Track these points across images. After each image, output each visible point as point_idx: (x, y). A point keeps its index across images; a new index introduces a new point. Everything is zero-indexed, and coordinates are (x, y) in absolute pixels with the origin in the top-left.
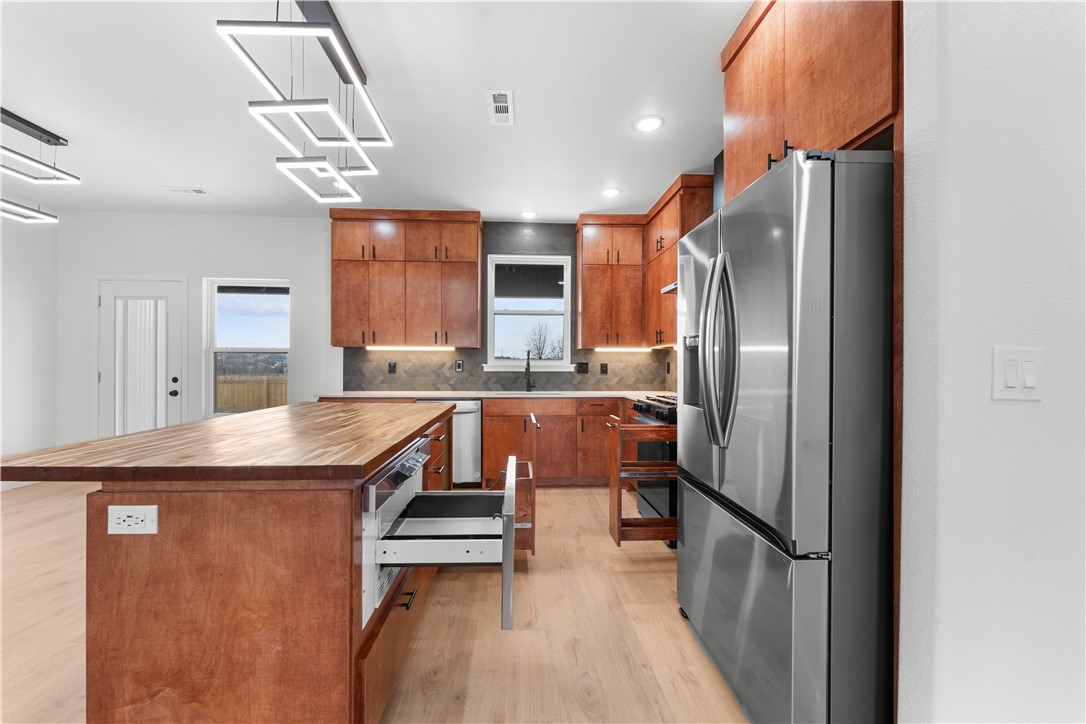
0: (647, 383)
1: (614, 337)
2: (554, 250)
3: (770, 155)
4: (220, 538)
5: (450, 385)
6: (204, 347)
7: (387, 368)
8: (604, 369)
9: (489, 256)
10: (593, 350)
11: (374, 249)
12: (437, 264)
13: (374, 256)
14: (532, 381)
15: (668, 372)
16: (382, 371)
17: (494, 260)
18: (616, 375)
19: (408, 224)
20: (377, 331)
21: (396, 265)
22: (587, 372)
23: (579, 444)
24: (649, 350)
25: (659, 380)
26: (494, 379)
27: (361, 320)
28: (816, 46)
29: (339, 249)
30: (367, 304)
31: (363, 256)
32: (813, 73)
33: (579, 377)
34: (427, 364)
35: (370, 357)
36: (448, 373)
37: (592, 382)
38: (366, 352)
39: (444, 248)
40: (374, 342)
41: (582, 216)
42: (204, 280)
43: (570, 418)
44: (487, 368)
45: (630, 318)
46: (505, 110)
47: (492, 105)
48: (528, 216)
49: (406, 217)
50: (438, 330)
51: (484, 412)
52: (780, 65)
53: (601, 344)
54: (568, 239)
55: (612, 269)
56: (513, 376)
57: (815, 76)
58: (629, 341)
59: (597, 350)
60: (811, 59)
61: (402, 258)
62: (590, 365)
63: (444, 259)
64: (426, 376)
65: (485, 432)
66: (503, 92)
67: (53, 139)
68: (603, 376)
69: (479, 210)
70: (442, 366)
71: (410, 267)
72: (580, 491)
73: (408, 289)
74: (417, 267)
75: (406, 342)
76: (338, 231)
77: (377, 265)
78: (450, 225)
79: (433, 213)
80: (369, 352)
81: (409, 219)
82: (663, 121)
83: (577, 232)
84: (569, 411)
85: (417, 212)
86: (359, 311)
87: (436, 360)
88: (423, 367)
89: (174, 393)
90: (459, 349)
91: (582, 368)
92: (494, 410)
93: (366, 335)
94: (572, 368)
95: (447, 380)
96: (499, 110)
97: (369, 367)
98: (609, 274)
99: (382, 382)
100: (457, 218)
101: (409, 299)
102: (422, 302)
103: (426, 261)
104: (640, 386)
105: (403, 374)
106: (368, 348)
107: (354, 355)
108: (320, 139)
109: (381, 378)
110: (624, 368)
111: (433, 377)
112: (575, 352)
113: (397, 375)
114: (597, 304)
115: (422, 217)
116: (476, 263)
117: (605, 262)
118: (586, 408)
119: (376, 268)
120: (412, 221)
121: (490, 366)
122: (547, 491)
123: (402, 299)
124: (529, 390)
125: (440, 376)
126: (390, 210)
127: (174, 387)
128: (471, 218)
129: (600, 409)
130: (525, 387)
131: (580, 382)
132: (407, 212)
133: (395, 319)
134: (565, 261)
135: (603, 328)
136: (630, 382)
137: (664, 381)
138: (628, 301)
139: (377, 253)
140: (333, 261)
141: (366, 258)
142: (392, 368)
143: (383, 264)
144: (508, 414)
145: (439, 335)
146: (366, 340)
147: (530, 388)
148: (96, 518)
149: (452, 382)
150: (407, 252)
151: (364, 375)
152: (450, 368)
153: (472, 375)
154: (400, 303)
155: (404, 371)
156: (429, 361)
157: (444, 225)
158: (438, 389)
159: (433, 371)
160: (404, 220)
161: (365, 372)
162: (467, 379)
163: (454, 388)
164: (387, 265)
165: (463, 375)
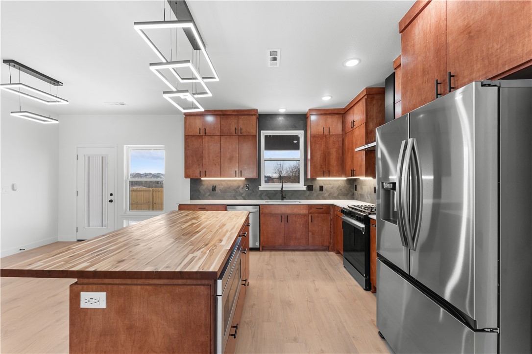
0: (344, 195)
1: (327, 172)
2: (295, 128)
3: (437, 80)
4: (139, 311)
5: (243, 197)
6: (124, 179)
7: (211, 188)
8: (321, 188)
9: (262, 131)
10: (315, 179)
11: (205, 129)
12: (236, 136)
13: (205, 133)
14: (284, 195)
15: (356, 190)
16: (209, 190)
17: (264, 133)
18: (328, 192)
19: (222, 117)
20: (207, 171)
21: (216, 137)
22: (312, 190)
23: (310, 229)
24: (345, 179)
25: (351, 194)
26: (265, 194)
27: (199, 165)
28: (473, 16)
29: (188, 130)
30: (202, 157)
31: (200, 133)
32: (470, 32)
33: (308, 193)
34: (231, 186)
35: (203, 183)
36: (241, 191)
37: (315, 195)
38: (201, 181)
39: (239, 128)
40: (205, 176)
41: (310, 110)
42: (125, 146)
43: (305, 215)
44: (261, 188)
45: (336, 163)
46: (276, 59)
47: (269, 57)
48: (282, 111)
49: (221, 113)
50: (237, 169)
51: (261, 212)
52: (444, 28)
53: (320, 176)
54: (302, 122)
55: (326, 137)
56: (274, 192)
57: (472, 34)
58: (335, 174)
59: (318, 179)
60: (468, 24)
61: (219, 134)
62: (314, 186)
63: (239, 134)
64: (231, 192)
65: (261, 222)
66: (275, 50)
67: (56, 82)
68: (321, 192)
69: (257, 108)
70: (239, 187)
71: (223, 138)
72: (311, 253)
73: (222, 149)
74: (226, 138)
75: (221, 176)
76: (187, 121)
77: (207, 137)
78: (243, 117)
79: (234, 111)
80: (203, 180)
81: (221, 114)
82: (360, 61)
83: (307, 118)
84: (304, 212)
85: (226, 111)
86: (198, 161)
87: (236, 184)
88: (229, 188)
89: (111, 201)
90: (247, 179)
91: (310, 188)
92: (266, 211)
93: (202, 173)
94: (304, 188)
95: (241, 194)
96: (272, 59)
97: (203, 188)
98: (324, 140)
99: (208, 196)
100: (246, 113)
101: (222, 155)
102: (229, 156)
103: (230, 135)
104: (340, 197)
106: (202, 179)
107: (195, 183)
108: (183, 79)
109: (208, 194)
110: (332, 188)
111: (234, 193)
112: (306, 179)
113: (216, 192)
114: (318, 155)
115: (229, 113)
116: (255, 136)
117: (322, 133)
118: (313, 210)
119: (206, 139)
120: (224, 115)
121: (264, 186)
122: (293, 253)
123: (219, 155)
124: (282, 199)
125: (237, 192)
126: (213, 110)
127: (111, 198)
128: (253, 113)
129: (321, 210)
130: (280, 197)
131: (309, 195)
132: (222, 111)
133: (215, 165)
134: (300, 133)
135: (321, 168)
136: (335, 195)
137: (353, 194)
138: (335, 154)
139: (207, 131)
140: (185, 136)
141: (201, 134)
142: (214, 188)
143: (209, 137)
144: (273, 213)
145: (237, 172)
146: (202, 175)
147: (283, 198)
148: (75, 299)
149: (243, 195)
150: (221, 131)
151: (200, 192)
152: (243, 188)
153: (253, 192)
154: (218, 156)
155: (220, 190)
156: (232, 185)
157: (240, 117)
158: (237, 199)
159: (234, 190)
160: (220, 115)
161: (201, 190)
162: (251, 194)
163: (244, 199)
164: (211, 138)
165: (249, 192)
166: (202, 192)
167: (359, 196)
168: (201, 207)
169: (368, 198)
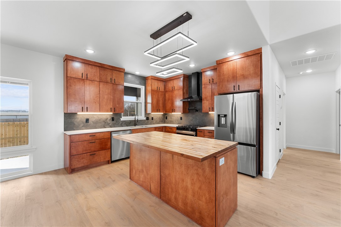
1: (158, 110)
2: (141, 84)
7: (85, 121)
8: (152, 119)
11: (87, 75)
12: (111, 84)
13: (87, 78)
15: (166, 119)
16: (83, 122)
18: (155, 120)
19: (100, 68)
20: (89, 107)
21: (96, 82)
24: (163, 113)
25: (164, 121)
26: (124, 123)
27: (81, 102)
29: (71, 72)
30: (84, 96)
31: (82, 77)
33: (147, 121)
35: (78, 117)
36: (109, 122)
37: (150, 122)
39: (113, 79)
40: (87, 111)
41: (150, 76)
44: (122, 119)
45: (162, 105)
48: (137, 73)
49: (100, 65)
50: (112, 107)
54: (144, 81)
55: (158, 92)
56: (130, 122)
58: (161, 111)
59: (152, 114)
61: (98, 80)
63: (113, 82)
64: (101, 123)
69: (125, 68)
70: (107, 119)
71: (101, 84)
73: (100, 92)
74: (104, 84)
75: (100, 111)
76: (70, 65)
77: (88, 81)
78: (115, 72)
79: (110, 66)
83: (147, 80)
85: (103, 64)
87: (105, 117)
88: (100, 120)
90: (114, 114)
91: (148, 119)
93: (84, 109)
94: (145, 119)
95: (109, 124)
97: (77, 121)
99: (83, 127)
100: (118, 70)
101: (101, 96)
102: (106, 97)
103: (107, 82)
104: (160, 123)
105: (92, 123)
106: (78, 113)
109: (82, 125)
110: (157, 118)
111: (103, 123)
112: (146, 114)
113: (89, 123)
114: (155, 101)
115: (106, 67)
116: (123, 85)
117: (156, 90)
118: (157, 130)
120: (102, 67)
121: (124, 118)
123: (98, 95)
124: (135, 126)
125: (106, 123)
126: (93, 61)
128: (122, 71)
131: (147, 123)
134: (142, 87)
135: (156, 108)
136: (158, 122)
138: (161, 101)
142: (87, 121)
143: (90, 81)
145: (112, 109)
149: (110, 125)
150: (100, 78)
151: (75, 124)
152: (110, 120)
153: (117, 122)
154: (97, 97)
155: (92, 122)
156: (102, 118)
157: (114, 71)
158: (106, 128)
159: (103, 121)
160: (99, 66)
161: (75, 123)
162: (115, 123)
163: (111, 127)
164: (92, 82)
165: (114, 122)
166: (76, 124)
167: (169, 122)
168: (91, 135)
169: (176, 122)
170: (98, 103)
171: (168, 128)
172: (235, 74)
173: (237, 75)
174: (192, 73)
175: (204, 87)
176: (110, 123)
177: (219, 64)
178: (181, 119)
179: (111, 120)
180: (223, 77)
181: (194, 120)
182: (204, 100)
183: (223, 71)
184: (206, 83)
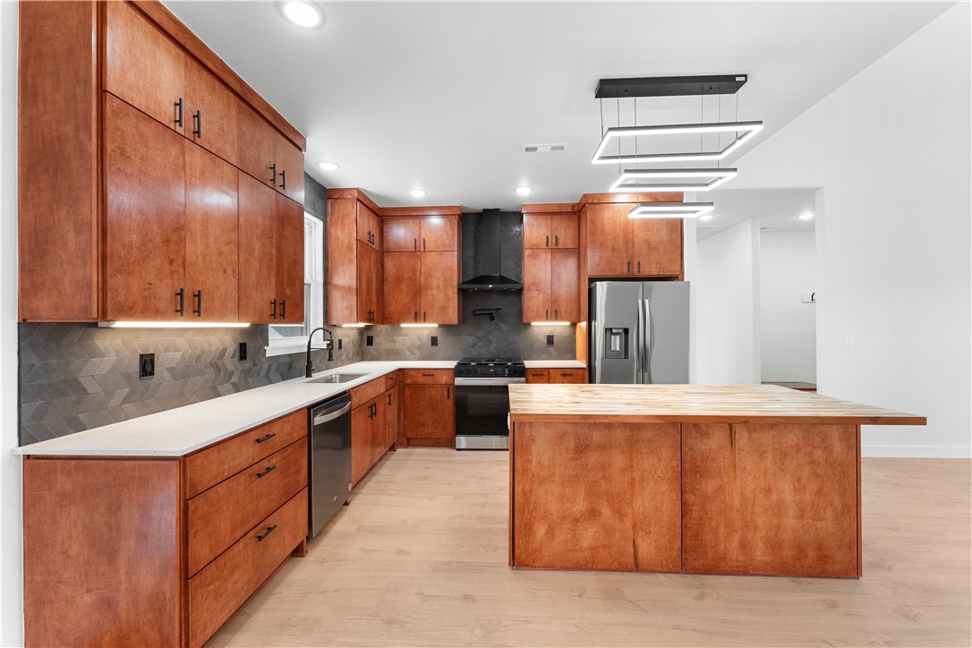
2: (314, 210)
7: (135, 366)
8: (340, 344)
12: (270, 191)
13: (197, 133)
16: (126, 376)
18: (345, 350)
21: (226, 167)
22: (332, 349)
23: (387, 419)
24: (364, 325)
26: (275, 367)
27: (171, 262)
30: (182, 230)
31: (178, 122)
36: (230, 366)
37: (334, 358)
38: (100, 333)
43: (384, 396)
44: (271, 351)
49: (239, 87)
54: (322, 202)
55: (369, 250)
56: (288, 360)
61: (234, 161)
64: (203, 373)
70: (223, 353)
71: (244, 182)
73: (241, 219)
74: (251, 184)
77: (198, 152)
80: (109, 331)
83: (333, 199)
84: (383, 389)
86: (167, 242)
87: (215, 343)
88: (198, 359)
91: (330, 345)
92: (355, 401)
95: (229, 376)
98: (368, 254)
99: (126, 400)
100: (290, 134)
101: (243, 238)
102: (257, 247)
103: (261, 180)
105: (167, 375)
107: (55, 343)
109: (125, 391)
110: (349, 343)
111: (211, 374)
112: (326, 327)
113: (156, 379)
114: (364, 281)
115: (257, 104)
117: (367, 242)
120: (243, 99)
121: (274, 346)
123: (234, 236)
125: (219, 370)
128: (300, 143)
129: (392, 381)
133: (225, 270)
135: (366, 305)
138: (375, 282)
141: (182, 130)
142: (147, 365)
144: (362, 402)
147: (308, 372)
149: (235, 378)
150: (241, 152)
152: (233, 356)
153: (255, 365)
154: (231, 241)
155: (168, 369)
156: (206, 346)
158: (220, 395)
159: (212, 364)
161: (86, 382)
162: (250, 370)
163: (237, 388)
165: (247, 364)
166: (93, 388)
167: (384, 353)
168: (258, 435)
169: (412, 353)
170: (234, 271)
171: (412, 373)
172: (631, 236)
173: (636, 240)
174: (484, 210)
175: (530, 256)
176: (232, 373)
177: (592, 203)
178: (434, 341)
179: (238, 355)
180: (601, 239)
181: (480, 344)
182: (529, 290)
183: (603, 224)
184: (537, 244)
